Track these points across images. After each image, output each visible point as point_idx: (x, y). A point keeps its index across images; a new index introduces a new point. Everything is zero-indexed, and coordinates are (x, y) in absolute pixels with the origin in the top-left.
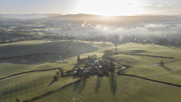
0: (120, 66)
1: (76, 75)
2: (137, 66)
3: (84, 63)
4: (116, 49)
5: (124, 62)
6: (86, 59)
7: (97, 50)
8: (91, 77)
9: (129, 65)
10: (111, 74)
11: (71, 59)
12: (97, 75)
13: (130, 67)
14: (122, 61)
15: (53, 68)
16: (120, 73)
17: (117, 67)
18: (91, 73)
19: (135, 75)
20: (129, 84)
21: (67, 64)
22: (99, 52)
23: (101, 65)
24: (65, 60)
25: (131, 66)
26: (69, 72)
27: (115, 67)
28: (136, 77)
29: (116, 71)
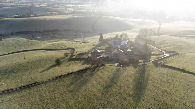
0: (161, 52)
1: (87, 61)
2: (190, 54)
3: (108, 44)
4: (160, 28)
5: (168, 46)
6: (112, 39)
7: (131, 29)
8: (106, 65)
9: (177, 51)
10: (142, 64)
11: (93, 38)
12: (119, 63)
13: (178, 54)
14: (165, 45)
15: (66, 48)
16: (159, 62)
17: (156, 53)
18: (110, 59)
19: (187, 70)
20: (172, 86)
21: (87, 44)
22: (134, 32)
23: (130, 49)
24: (86, 39)
25: (181, 53)
26: (82, 54)
27: (152, 53)
28: (189, 72)
29: (153, 59)
